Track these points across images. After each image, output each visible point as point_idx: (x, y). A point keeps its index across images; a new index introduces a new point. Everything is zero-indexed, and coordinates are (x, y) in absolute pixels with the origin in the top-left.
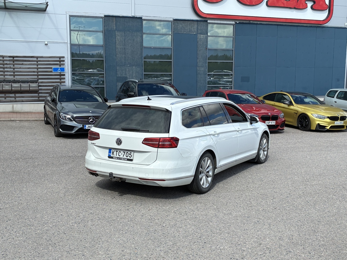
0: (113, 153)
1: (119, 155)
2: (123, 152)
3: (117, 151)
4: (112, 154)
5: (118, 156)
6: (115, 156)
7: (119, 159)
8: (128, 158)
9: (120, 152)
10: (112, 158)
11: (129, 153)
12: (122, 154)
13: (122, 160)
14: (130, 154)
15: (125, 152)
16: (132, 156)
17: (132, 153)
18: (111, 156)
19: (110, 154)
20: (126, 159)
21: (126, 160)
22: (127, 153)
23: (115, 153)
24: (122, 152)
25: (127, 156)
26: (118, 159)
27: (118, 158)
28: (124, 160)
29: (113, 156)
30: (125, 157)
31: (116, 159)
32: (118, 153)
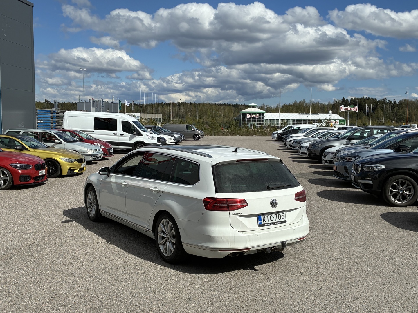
0: (264, 219)
1: (272, 220)
2: (275, 215)
3: (268, 216)
4: (262, 220)
5: (270, 222)
6: (267, 222)
7: (273, 225)
8: (282, 220)
9: (271, 216)
10: (264, 225)
11: (281, 214)
12: (274, 218)
13: (275, 224)
14: (282, 216)
15: (277, 215)
16: (285, 217)
17: (284, 213)
18: (263, 223)
19: (261, 221)
20: (279, 222)
21: (280, 224)
22: (279, 215)
23: (266, 218)
24: (273, 215)
25: (280, 218)
26: (271, 225)
27: (270, 223)
28: (278, 224)
29: (265, 223)
30: (278, 220)
31: (269, 225)
32: (269, 217)
